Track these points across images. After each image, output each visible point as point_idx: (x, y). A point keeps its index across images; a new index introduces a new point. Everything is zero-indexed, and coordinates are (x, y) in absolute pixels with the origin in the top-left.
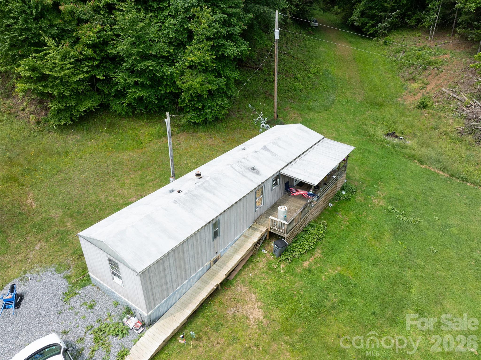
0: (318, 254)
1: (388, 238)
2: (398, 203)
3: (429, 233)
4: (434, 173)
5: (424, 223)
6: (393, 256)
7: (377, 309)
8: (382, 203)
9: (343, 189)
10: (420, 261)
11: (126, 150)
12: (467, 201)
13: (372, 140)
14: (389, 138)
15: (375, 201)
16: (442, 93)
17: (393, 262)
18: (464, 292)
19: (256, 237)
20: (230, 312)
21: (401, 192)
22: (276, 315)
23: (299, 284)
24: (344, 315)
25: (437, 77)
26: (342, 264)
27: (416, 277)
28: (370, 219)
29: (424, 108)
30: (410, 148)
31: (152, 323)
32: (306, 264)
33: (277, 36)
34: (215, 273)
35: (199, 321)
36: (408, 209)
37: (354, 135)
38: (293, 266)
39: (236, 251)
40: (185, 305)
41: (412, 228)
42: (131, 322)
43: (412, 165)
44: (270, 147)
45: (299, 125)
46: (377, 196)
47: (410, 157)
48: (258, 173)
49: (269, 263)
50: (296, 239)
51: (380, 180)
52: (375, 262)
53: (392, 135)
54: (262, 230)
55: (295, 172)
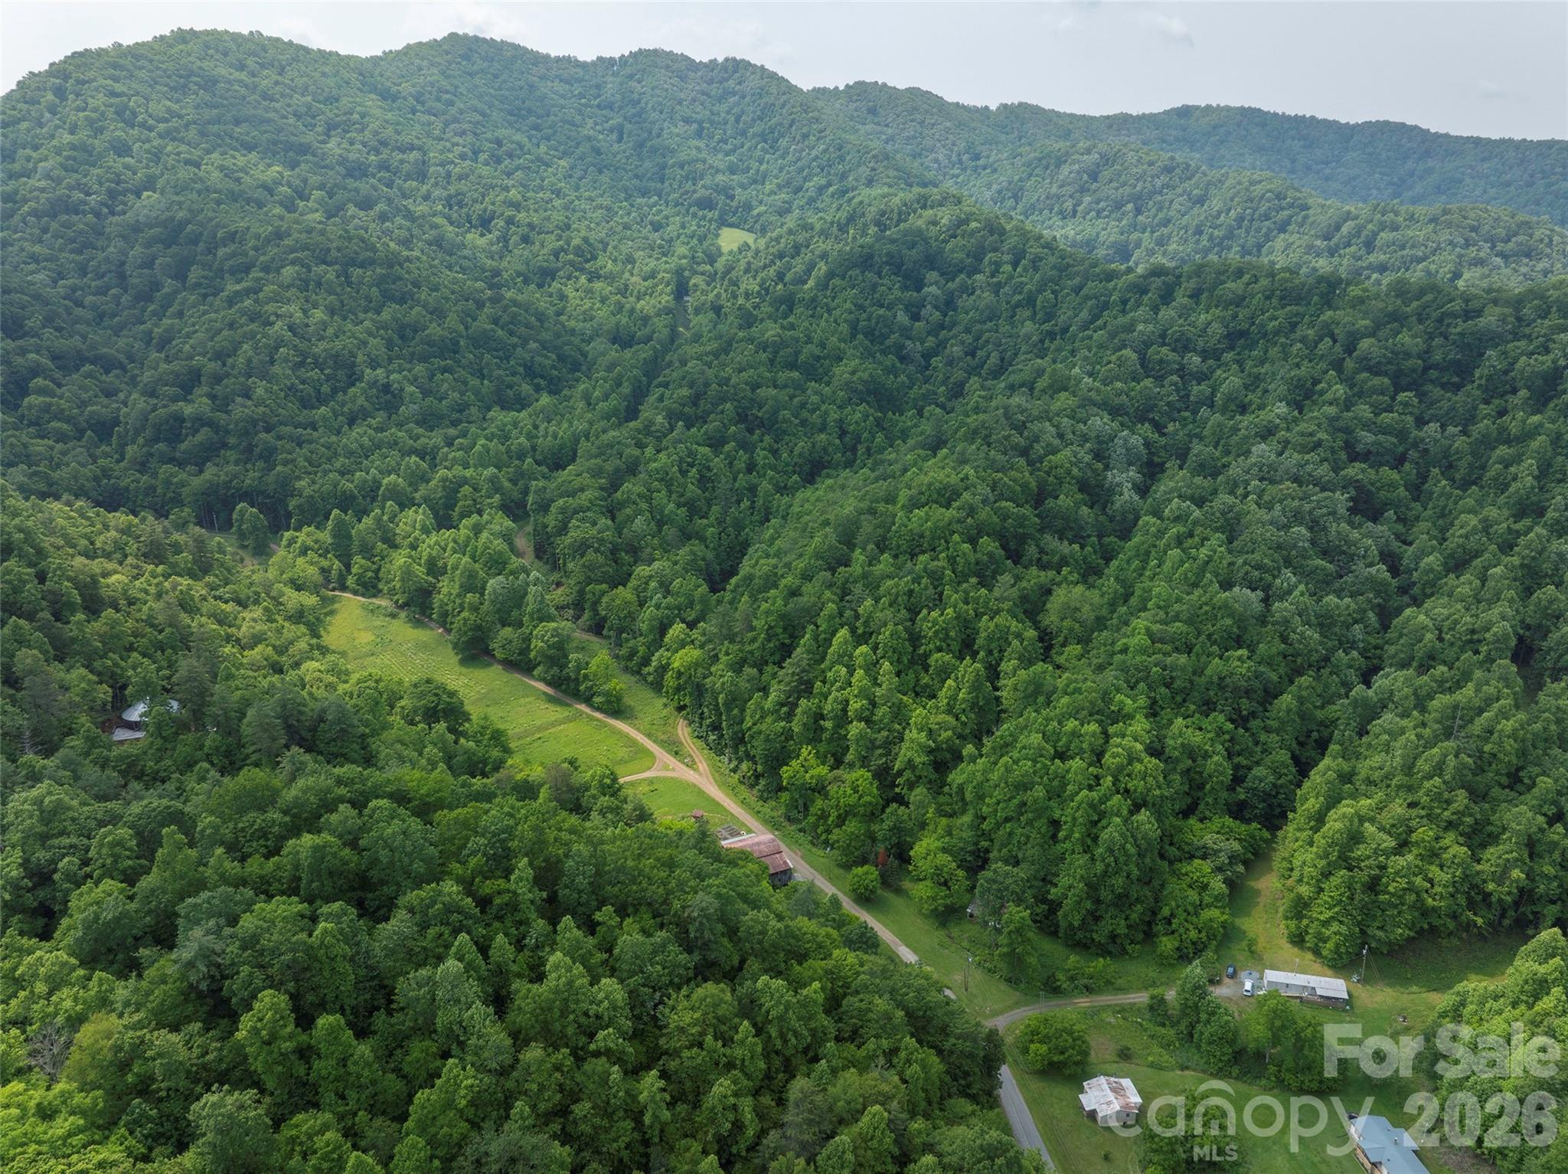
53: (1404, 1018)
54: (1301, 995)
55: (1317, 990)
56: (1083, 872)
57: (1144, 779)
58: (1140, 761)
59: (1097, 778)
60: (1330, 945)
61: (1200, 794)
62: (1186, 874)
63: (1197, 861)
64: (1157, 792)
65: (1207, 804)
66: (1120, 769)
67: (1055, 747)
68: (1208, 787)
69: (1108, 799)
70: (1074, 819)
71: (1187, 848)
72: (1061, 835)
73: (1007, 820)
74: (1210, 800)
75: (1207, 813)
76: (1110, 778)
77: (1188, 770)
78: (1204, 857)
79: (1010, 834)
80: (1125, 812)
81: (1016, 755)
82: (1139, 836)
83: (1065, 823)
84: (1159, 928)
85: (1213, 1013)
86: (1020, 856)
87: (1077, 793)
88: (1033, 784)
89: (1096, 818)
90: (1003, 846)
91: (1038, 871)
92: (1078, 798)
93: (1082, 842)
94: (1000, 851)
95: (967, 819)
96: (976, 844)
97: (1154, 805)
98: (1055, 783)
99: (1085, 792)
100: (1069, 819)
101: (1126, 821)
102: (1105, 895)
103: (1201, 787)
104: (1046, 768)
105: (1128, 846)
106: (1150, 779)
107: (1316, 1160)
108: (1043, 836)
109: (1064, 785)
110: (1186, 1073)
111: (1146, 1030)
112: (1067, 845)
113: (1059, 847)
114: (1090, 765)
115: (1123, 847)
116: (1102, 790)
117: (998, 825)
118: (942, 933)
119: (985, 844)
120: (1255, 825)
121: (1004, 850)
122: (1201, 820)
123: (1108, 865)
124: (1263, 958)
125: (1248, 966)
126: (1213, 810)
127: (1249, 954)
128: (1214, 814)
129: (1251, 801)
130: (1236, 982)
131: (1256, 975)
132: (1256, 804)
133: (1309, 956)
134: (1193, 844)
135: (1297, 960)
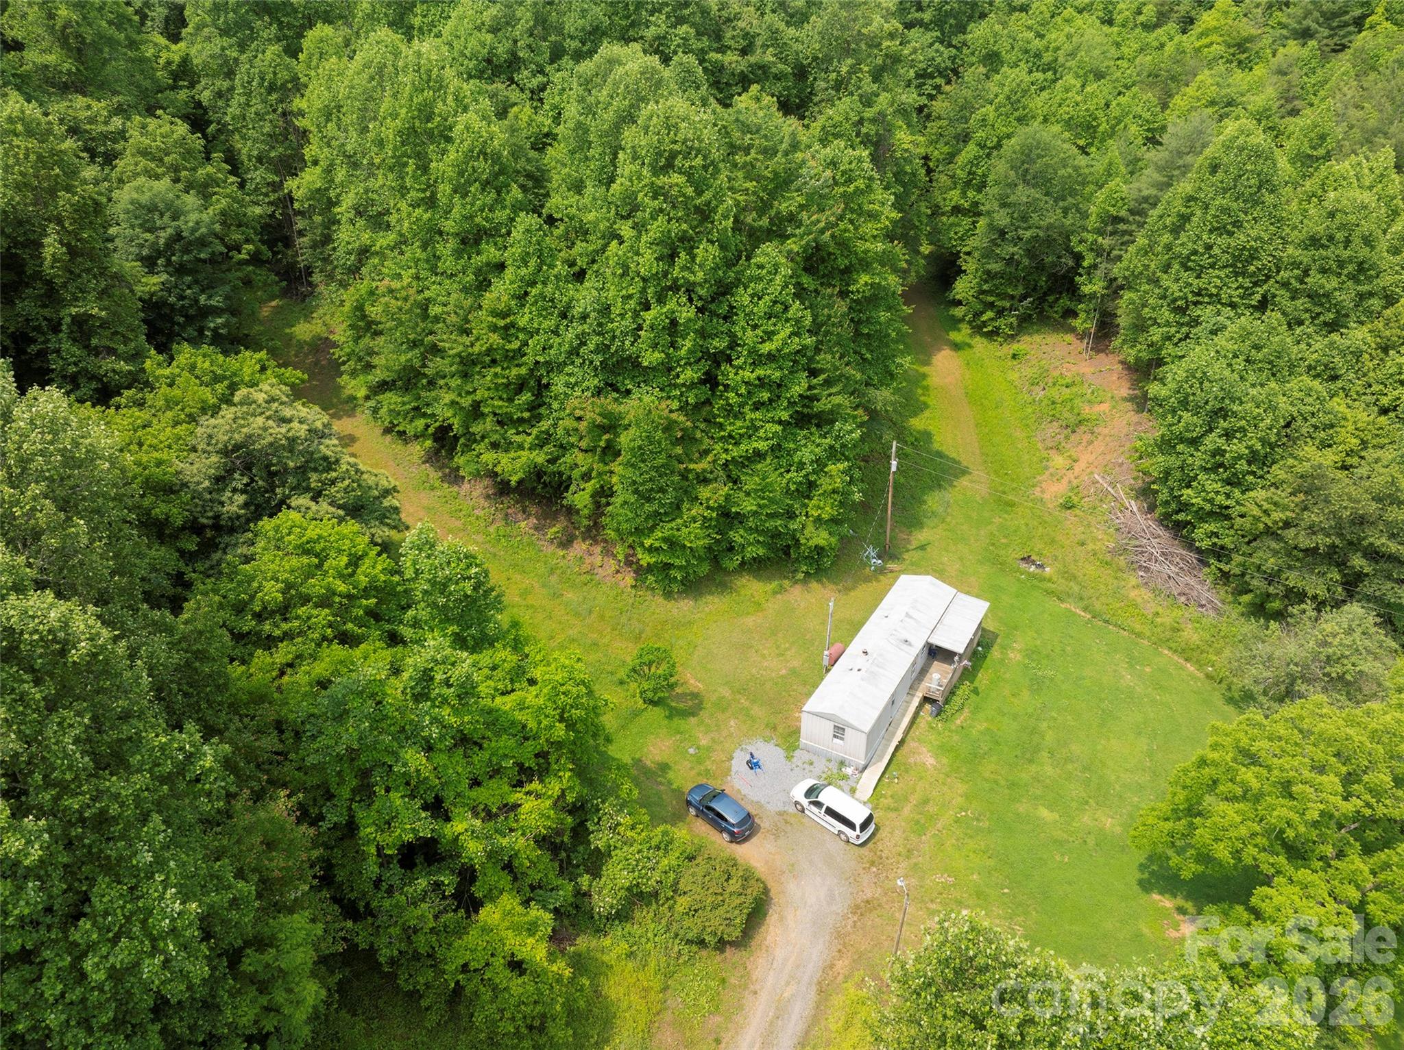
0: (966, 712)
1: (1026, 694)
2: (1034, 656)
3: (1064, 687)
4: (1075, 614)
5: (1060, 677)
6: (1030, 710)
7: (1019, 753)
8: (1019, 657)
9: (978, 645)
10: (1054, 714)
11: (748, 613)
12: (1105, 648)
13: (1003, 570)
14: (1023, 566)
15: (1012, 655)
16: (1095, 482)
17: (1031, 716)
18: (1088, 736)
19: (916, 702)
20: (912, 760)
21: (1038, 642)
22: (945, 761)
23: (956, 738)
24: (994, 758)
25: (1090, 448)
26: (987, 720)
27: (1049, 727)
28: (1008, 676)
29: (1069, 508)
30: (1050, 580)
31: (865, 768)
32: (958, 722)
33: (894, 469)
34: (894, 734)
35: (892, 767)
36: (1044, 662)
37: (982, 563)
38: (948, 724)
39: (903, 715)
40: (881, 757)
41: (1047, 681)
42: (849, 771)
43: (1052, 604)
44: (912, 612)
45: (929, 578)
46: (1013, 649)
47: (1049, 593)
48: (910, 645)
49: (929, 724)
50: (947, 702)
51: (1016, 628)
52: (1015, 717)
53: (1027, 559)
54: (919, 695)
55: (940, 641)
124: (725, 692)
125: (709, 749)
126: (121, 348)
127: (657, 713)
128: (137, 356)
129: (182, 298)
130: (777, 833)
131: (767, 752)
132: (203, 299)
133: (752, 587)
134: (185, 485)
135: (749, 621)
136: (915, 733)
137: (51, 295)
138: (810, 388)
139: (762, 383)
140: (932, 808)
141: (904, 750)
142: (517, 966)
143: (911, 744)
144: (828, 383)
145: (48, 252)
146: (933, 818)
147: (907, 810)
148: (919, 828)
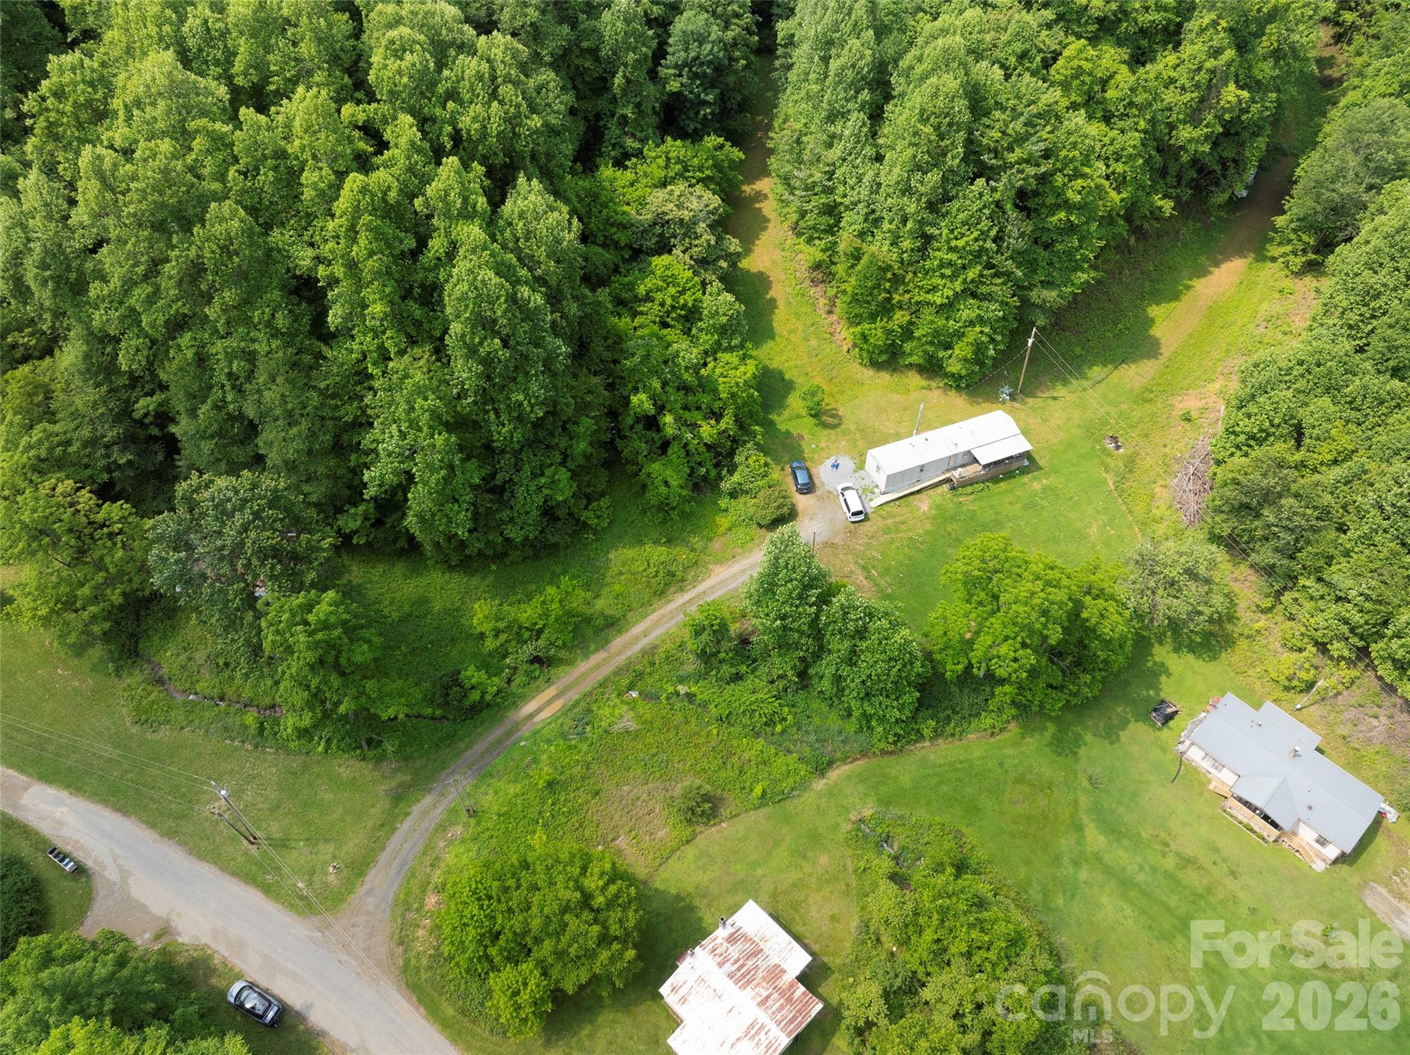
0: (970, 497)
3: (1045, 514)
4: (1106, 483)
5: (1050, 508)
11: (898, 392)
12: (1100, 509)
13: (1089, 438)
14: (1107, 441)
15: (1035, 485)
16: (1219, 411)
19: (942, 477)
20: (915, 501)
21: (1061, 486)
22: (933, 512)
23: (952, 505)
24: (961, 524)
29: (1184, 420)
30: (1112, 457)
31: (885, 493)
32: (961, 499)
34: (915, 486)
35: (901, 500)
38: (953, 498)
39: (929, 481)
44: (976, 432)
46: (1040, 482)
47: (1103, 463)
48: (958, 446)
49: (940, 490)
50: (961, 487)
51: (1056, 472)
53: (1114, 439)
54: (948, 475)
55: (976, 454)
56: (432, 401)
57: (494, 95)
58: (466, 48)
59: (371, 131)
60: (962, 349)
61: (603, 104)
62: (648, 298)
63: (659, 262)
64: (536, 122)
65: (624, 120)
66: (425, 84)
67: (229, 79)
68: (618, 80)
69: (425, 180)
70: (352, 266)
71: (622, 237)
72: (334, 318)
73: (177, 325)
74: (629, 112)
75: (631, 143)
76: (406, 119)
77: (566, 52)
78: (664, 247)
79: (202, 360)
80: (482, 202)
81: (119, 133)
82: (541, 253)
83: (333, 282)
84: (637, 444)
85: (861, 633)
86: (250, 412)
87: (337, 187)
88: (203, 202)
89: (410, 243)
90: (197, 397)
91: (312, 434)
92: (342, 204)
93: (398, 318)
94: (193, 412)
95: (70, 356)
96: (125, 412)
97: (534, 157)
98: (266, 177)
99: (355, 180)
100: (339, 270)
101: (491, 223)
102: (503, 431)
103: (603, 84)
104: (220, 143)
105: (525, 292)
106: (506, 90)
107: (1169, 863)
108: (288, 338)
109: (290, 178)
110: (834, 775)
111: (704, 705)
112: (362, 342)
113: (342, 355)
114: (340, 101)
115: (513, 299)
116: (397, 154)
117: (157, 348)
118: (136, 678)
119: (144, 405)
120: (711, 141)
121: (204, 409)
122: (619, 163)
123: (487, 362)
124: (852, 427)
125: (822, 449)
126: (638, 134)
127: (812, 421)
128: (643, 141)
129: (691, 92)
130: (820, 498)
131: (847, 463)
132: (702, 95)
133: (915, 380)
134: (632, 225)
135: (895, 397)
136: (931, 492)
137: (614, 100)
138: (981, 276)
139: (950, 264)
140: (903, 527)
141: (918, 496)
142: (666, 483)
143: (923, 496)
144: (996, 275)
145: (617, 81)
146: (898, 531)
147: (889, 521)
148: (887, 531)
